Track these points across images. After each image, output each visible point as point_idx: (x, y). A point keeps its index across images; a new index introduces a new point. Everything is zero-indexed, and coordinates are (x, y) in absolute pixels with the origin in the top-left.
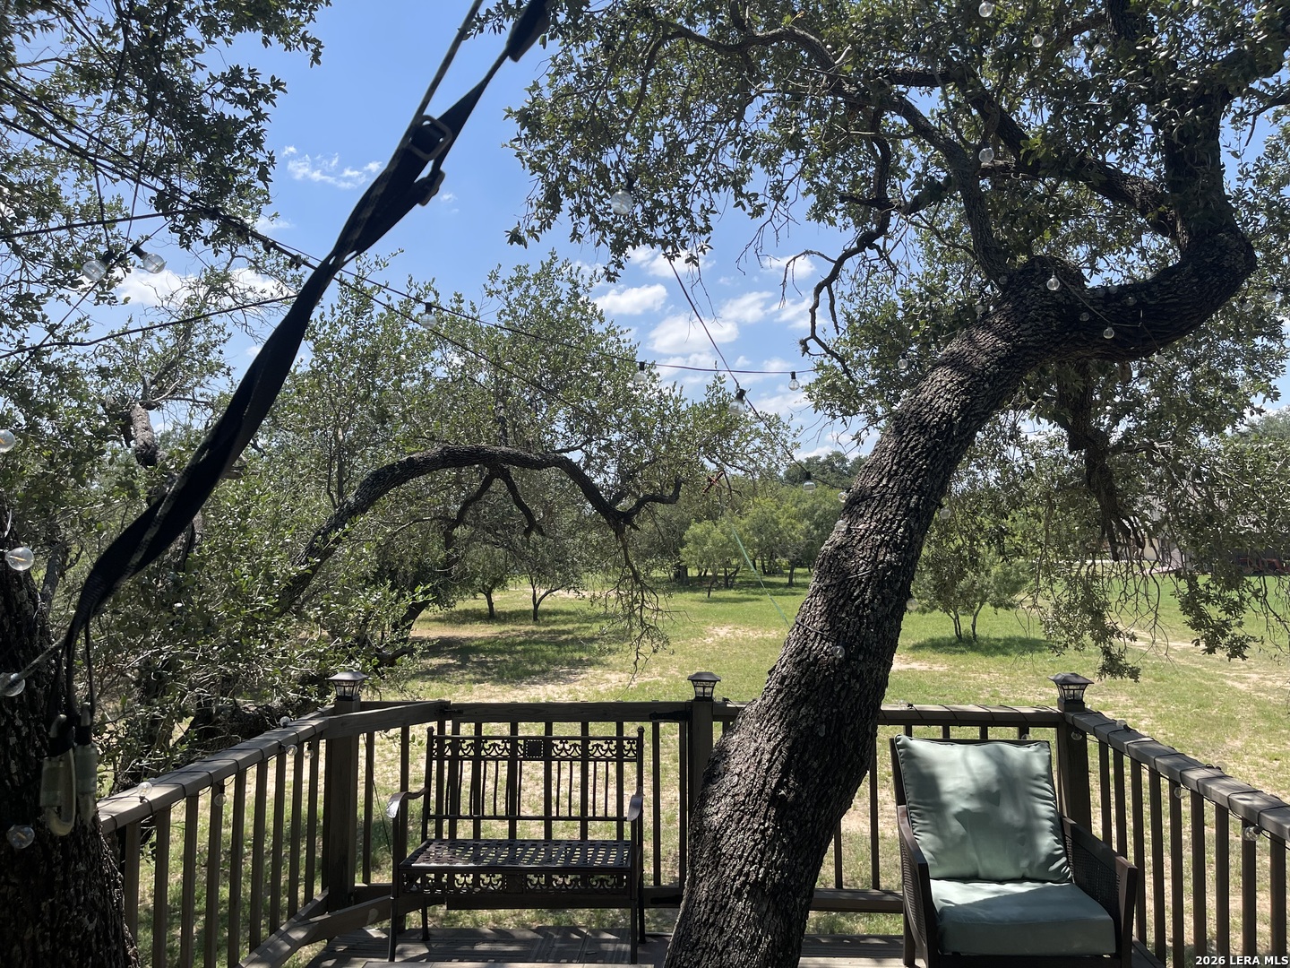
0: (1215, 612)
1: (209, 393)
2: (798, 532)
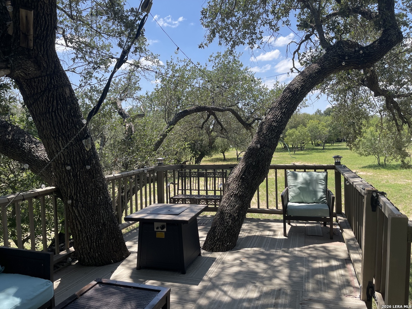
1: (138, 95)
2: (326, 131)
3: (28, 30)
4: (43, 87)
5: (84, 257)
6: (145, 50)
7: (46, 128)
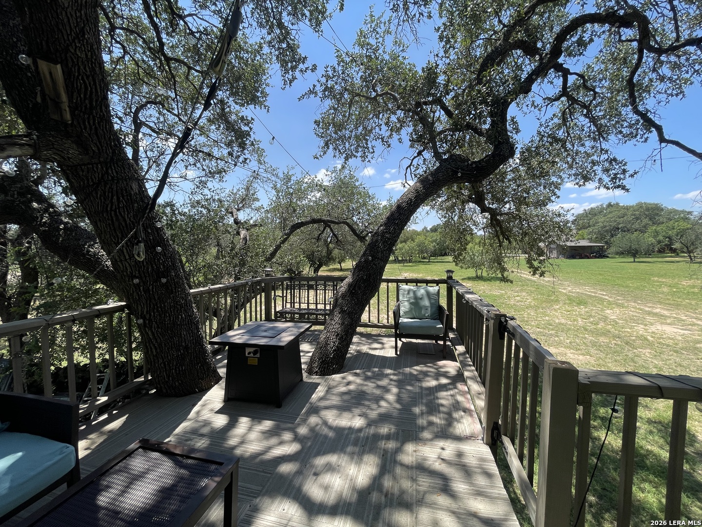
0: (536, 264)
1: (256, 206)
2: (432, 247)
3: (58, 95)
4: (96, 179)
5: (161, 387)
6: (264, 162)
7: (105, 231)
